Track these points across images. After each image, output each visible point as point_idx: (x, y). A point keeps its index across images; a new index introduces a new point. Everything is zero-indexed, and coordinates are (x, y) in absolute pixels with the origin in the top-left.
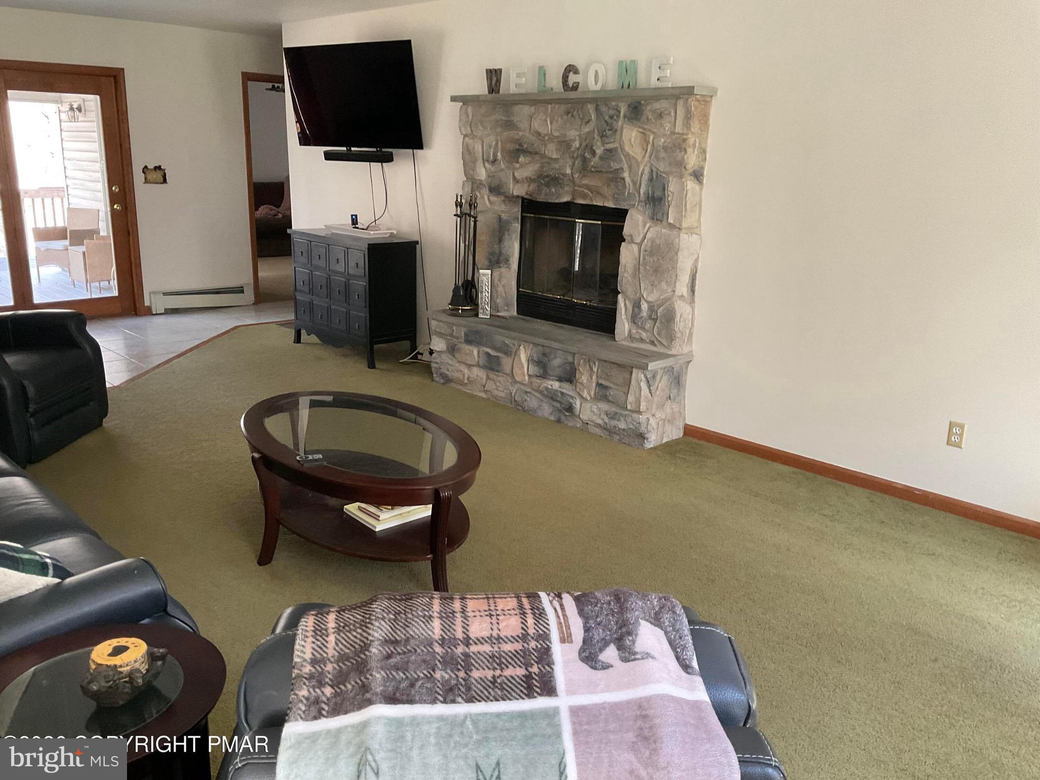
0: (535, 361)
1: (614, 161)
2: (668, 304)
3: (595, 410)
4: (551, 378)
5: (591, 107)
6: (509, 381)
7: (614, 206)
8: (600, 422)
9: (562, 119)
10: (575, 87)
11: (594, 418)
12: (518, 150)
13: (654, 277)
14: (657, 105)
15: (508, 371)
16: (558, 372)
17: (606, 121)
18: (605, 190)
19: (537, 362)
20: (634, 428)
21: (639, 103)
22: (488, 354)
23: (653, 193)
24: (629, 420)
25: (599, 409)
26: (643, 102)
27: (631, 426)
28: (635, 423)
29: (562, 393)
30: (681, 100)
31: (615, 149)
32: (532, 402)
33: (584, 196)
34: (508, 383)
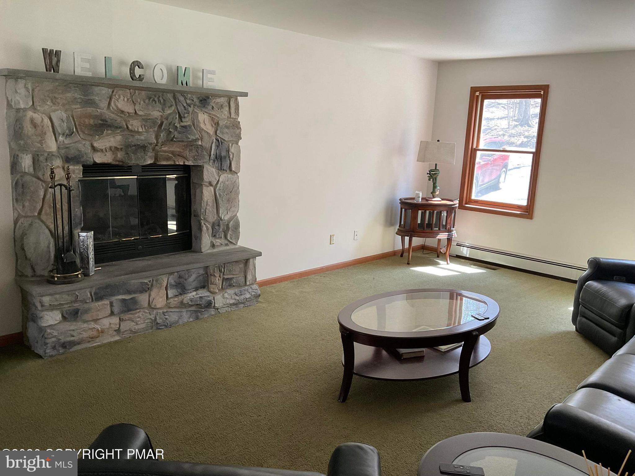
0: (173, 286)
1: (189, 134)
2: (235, 218)
3: (227, 296)
4: (189, 291)
5: (170, 96)
6: (147, 313)
7: (192, 164)
8: (232, 301)
9: (144, 102)
10: (141, 78)
11: (228, 301)
12: (101, 126)
13: (228, 205)
14: (218, 100)
15: (146, 305)
16: (194, 284)
17: (184, 107)
18: (187, 153)
19: (176, 286)
20: (255, 294)
21: (208, 98)
22: (124, 300)
23: (220, 153)
24: (250, 290)
25: (229, 294)
26: (210, 97)
27: (253, 293)
28: (255, 291)
29: (201, 297)
30: (233, 99)
31: (190, 126)
32: (173, 317)
33: (168, 159)
34: (147, 315)
